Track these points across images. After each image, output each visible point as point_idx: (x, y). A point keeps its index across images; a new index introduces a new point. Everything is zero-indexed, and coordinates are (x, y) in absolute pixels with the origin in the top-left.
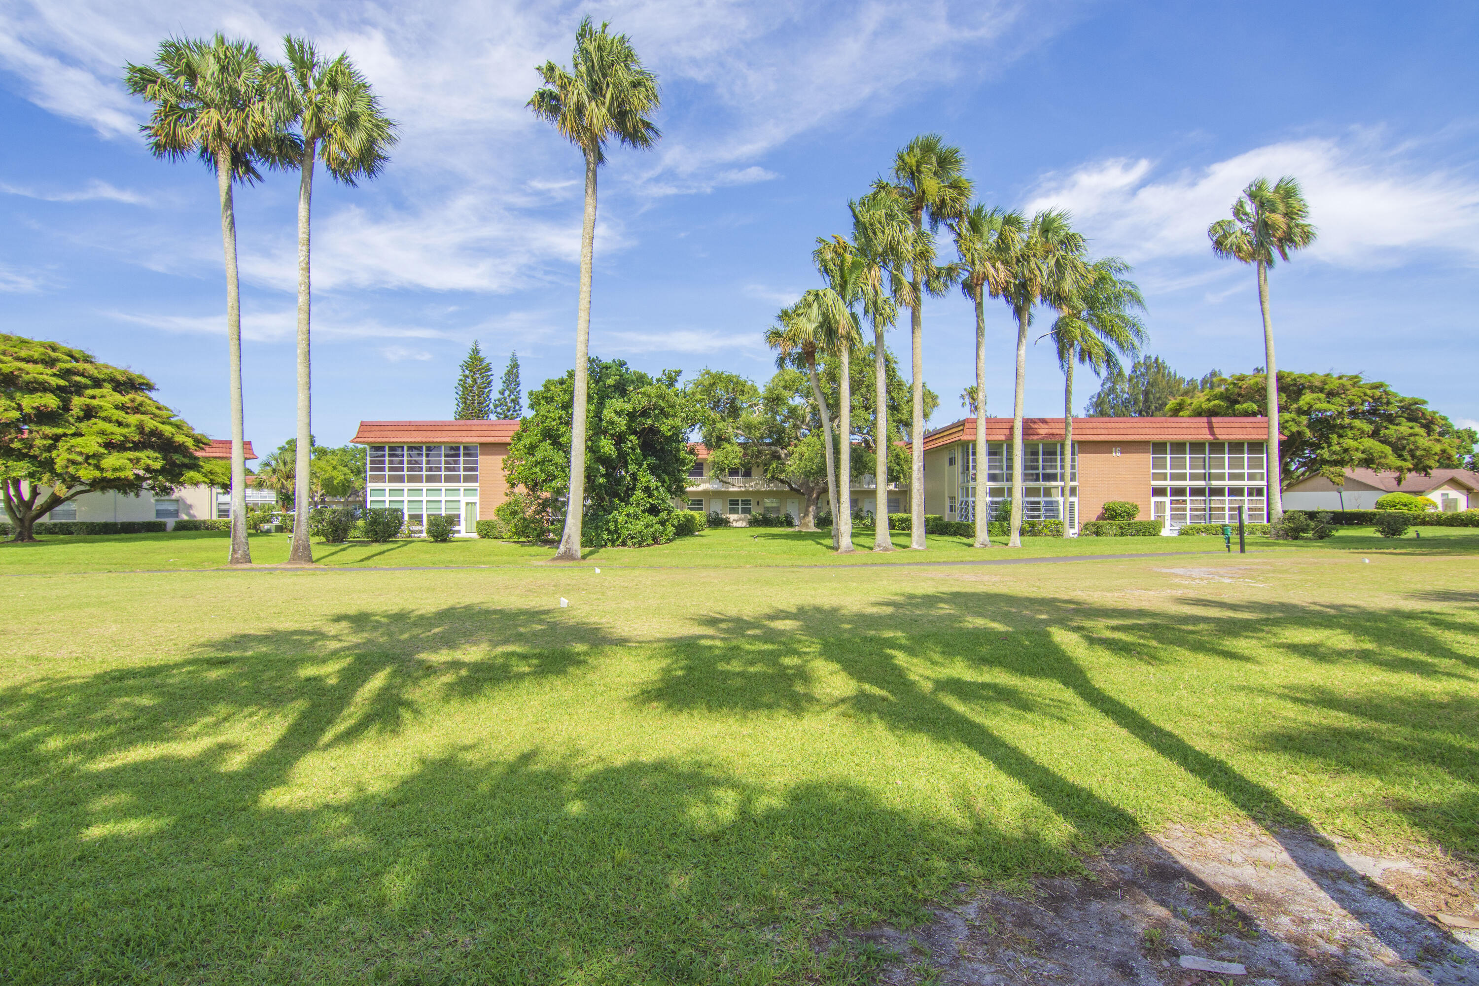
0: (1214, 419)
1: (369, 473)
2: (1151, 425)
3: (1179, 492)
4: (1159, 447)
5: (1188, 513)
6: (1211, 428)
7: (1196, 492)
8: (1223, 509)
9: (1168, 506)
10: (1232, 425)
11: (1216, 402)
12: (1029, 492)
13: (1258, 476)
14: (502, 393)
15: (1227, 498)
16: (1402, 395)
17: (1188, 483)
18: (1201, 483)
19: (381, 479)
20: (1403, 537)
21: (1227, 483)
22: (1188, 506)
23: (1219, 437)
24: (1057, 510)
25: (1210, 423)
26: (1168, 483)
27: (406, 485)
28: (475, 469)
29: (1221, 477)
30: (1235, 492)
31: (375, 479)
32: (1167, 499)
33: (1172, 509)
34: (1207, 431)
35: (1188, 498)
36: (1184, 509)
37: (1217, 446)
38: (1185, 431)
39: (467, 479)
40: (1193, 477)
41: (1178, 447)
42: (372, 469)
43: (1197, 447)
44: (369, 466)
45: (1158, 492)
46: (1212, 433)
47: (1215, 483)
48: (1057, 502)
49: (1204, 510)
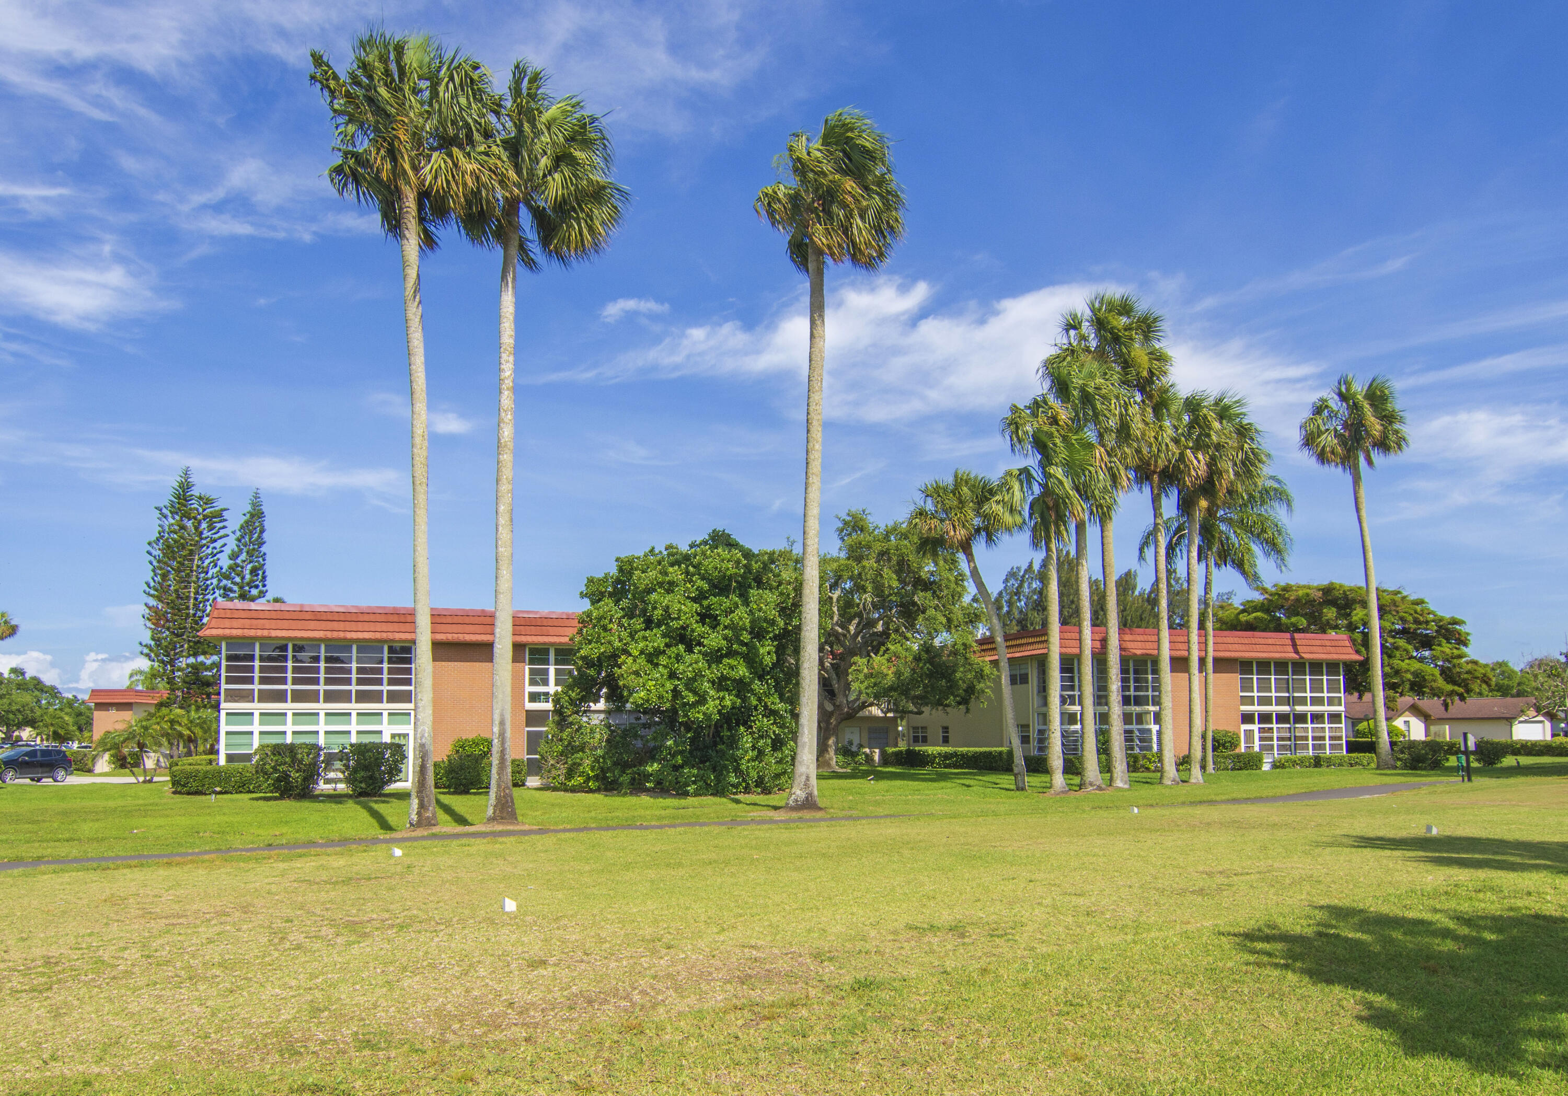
0: (1296, 635)
1: (224, 686)
2: (1240, 641)
3: (1265, 718)
4: (1245, 666)
5: (1275, 742)
6: (1294, 645)
7: (1282, 718)
8: (1306, 738)
9: (1256, 735)
10: (1314, 642)
11: (1259, 614)
12: (1127, 718)
13: (1336, 701)
14: (234, 556)
15: (1309, 726)
16: (1440, 613)
17: (1274, 708)
18: (1285, 709)
19: (247, 696)
20: (1499, 765)
21: (1309, 708)
22: (1275, 735)
23: (1303, 655)
24: (1150, 740)
25: (1293, 639)
26: (1256, 708)
27: (290, 707)
28: (408, 682)
29: (1303, 701)
30: (1317, 718)
31: (234, 696)
32: (1255, 727)
33: (1261, 739)
34: (1290, 649)
35: (1274, 726)
36: (1271, 739)
37: (1299, 667)
38: (1271, 648)
39: (394, 697)
40: (1279, 701)
41: (1264, 666)
42: (229, 680)
43: (1281, 666)
44: (224, 674)
45: (1247, 718)
46: (1297, 652)
47: (1299, 708)
48: (1150, 731)
49: (1290, 739)
